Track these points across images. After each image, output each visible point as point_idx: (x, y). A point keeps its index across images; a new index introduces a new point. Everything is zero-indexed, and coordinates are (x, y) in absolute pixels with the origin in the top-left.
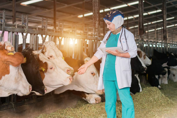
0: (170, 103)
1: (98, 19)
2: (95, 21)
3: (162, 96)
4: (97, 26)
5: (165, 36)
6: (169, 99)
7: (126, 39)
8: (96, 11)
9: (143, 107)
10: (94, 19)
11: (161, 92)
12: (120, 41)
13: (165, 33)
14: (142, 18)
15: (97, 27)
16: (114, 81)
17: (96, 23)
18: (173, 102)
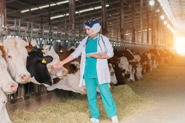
0: (139, 100)
1: (74, 22)
2: (71, 23)
3: (133, 93)
4: (73, 28)
5: (122, 35)
6: (138, 96)
7: (104, 43)
8: (72, 14)
9: (117, 103)
10: (71, 22)
11: (131, 89)
12: (99, 45)
13: (122, 32)
14: (105, 18)
15: (73, 30)
16: (95, 79)
17: (72, 26)
18: (142, 99)
